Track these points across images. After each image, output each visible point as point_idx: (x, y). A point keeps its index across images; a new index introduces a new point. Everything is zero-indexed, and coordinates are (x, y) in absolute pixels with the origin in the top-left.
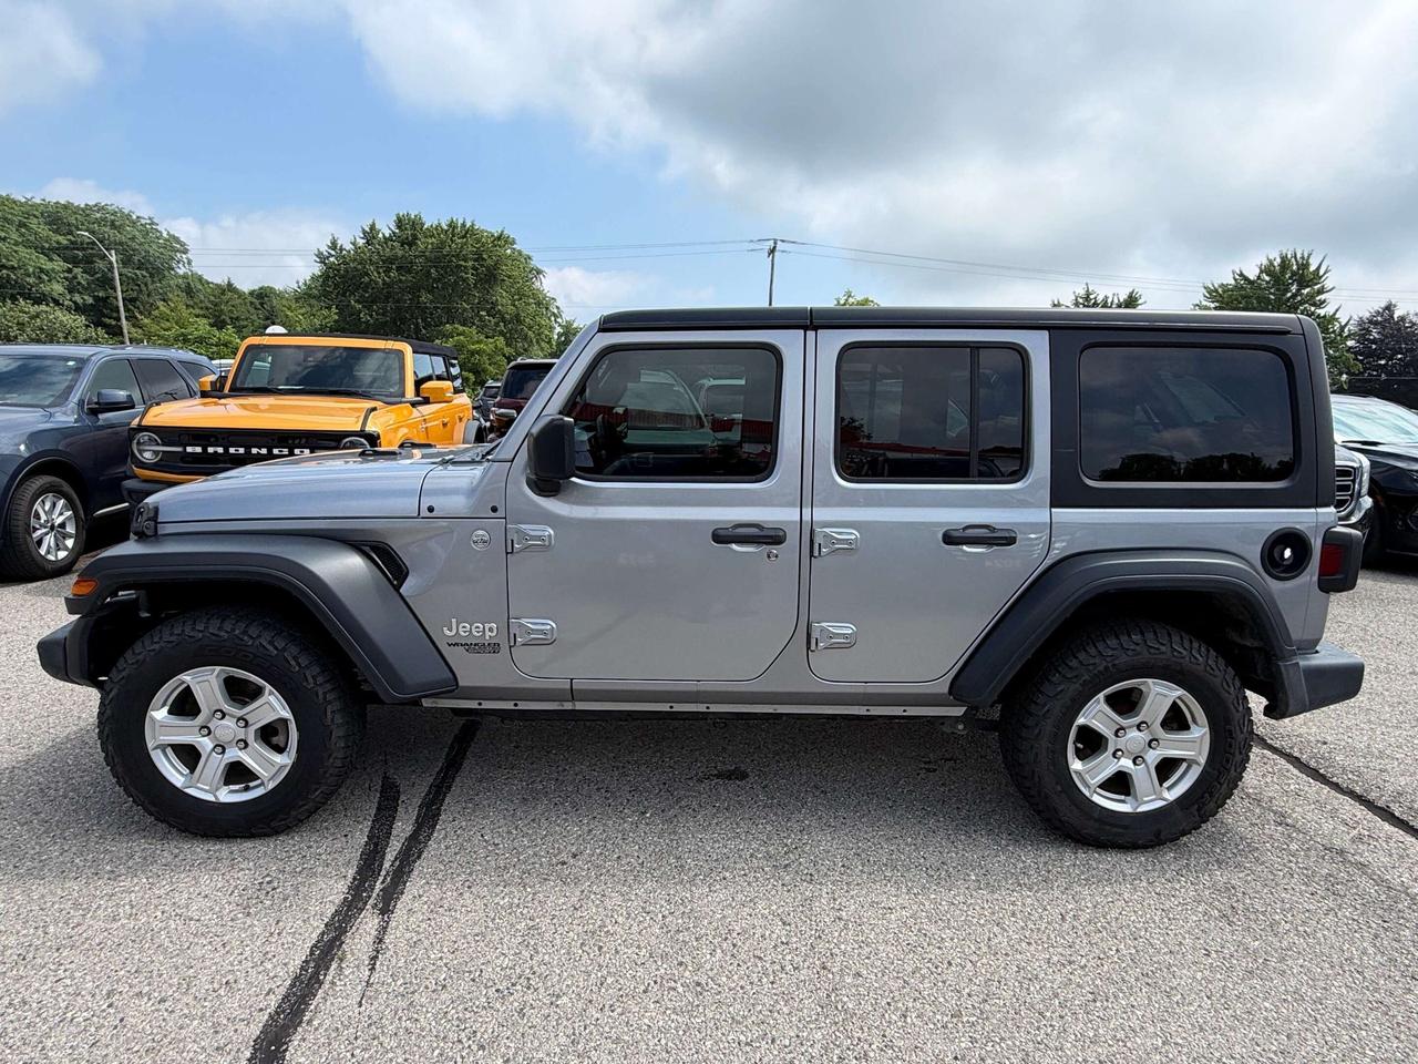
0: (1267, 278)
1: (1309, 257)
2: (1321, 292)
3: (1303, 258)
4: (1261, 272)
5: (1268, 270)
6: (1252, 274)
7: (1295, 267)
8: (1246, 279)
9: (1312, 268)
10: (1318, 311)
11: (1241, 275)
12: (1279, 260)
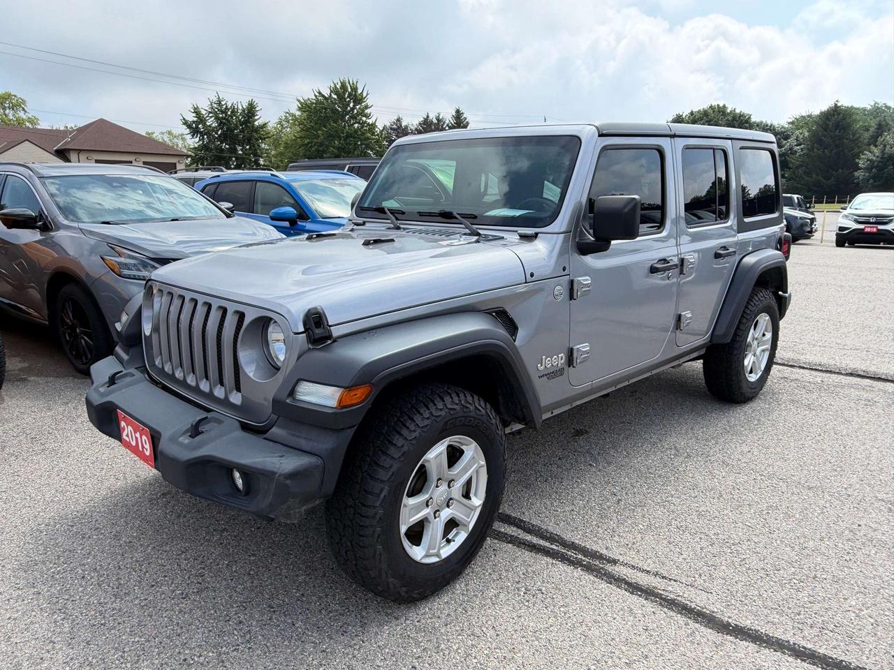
0: (335, 97)
1: (357, 82)
2: (367, 107)
3: (353, 84)
4: (331, 92)
5: (335, 91)
6: (326, 93)
7: (350, 90)
8: (323, 96)
9: (359, 91)
10: (368, 121)
11: (320, 93)
12: (340, 84)
